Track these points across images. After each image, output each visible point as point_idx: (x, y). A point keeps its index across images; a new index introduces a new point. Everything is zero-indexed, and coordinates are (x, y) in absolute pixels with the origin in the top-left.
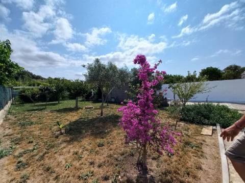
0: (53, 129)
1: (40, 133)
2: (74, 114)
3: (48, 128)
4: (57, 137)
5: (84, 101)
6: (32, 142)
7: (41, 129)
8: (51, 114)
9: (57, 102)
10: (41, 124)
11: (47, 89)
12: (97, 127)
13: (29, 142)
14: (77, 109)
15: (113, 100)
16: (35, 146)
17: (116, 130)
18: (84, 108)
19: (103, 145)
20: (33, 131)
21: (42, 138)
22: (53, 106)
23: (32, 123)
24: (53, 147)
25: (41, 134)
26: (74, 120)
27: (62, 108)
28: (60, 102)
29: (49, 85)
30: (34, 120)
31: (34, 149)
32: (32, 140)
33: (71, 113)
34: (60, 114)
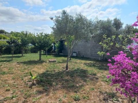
0: (24, 79)
1: (14, 82)
2: (40, 66)
3: (20, 79)
4: (31, 87)
5: (46, 55)
6: (9, 90)
7: (13, 79)
8: (18, 66)
9: (21, 55)
10: (12, 74)
11: (14, 42)
12: (67, 81)
13: (7, 90)
14: (40, 62)
15: (75, 54)
16: (13, 93)
17: (88, 85)
18: (48, 61)
19: (79, 100)
20: (7, 80)
21: (17, 87)
22: (18, 59)
23: (4, 73)
24: (30, 96)
25: (15, 84)
26: (41, 72)
27: (26, 60)
28: (24, 55)
29: (15, 38)
30: (5, 70)
31: (13, 97)
32: (9, 88)
33: (37, 66)
34: (26, 66)
